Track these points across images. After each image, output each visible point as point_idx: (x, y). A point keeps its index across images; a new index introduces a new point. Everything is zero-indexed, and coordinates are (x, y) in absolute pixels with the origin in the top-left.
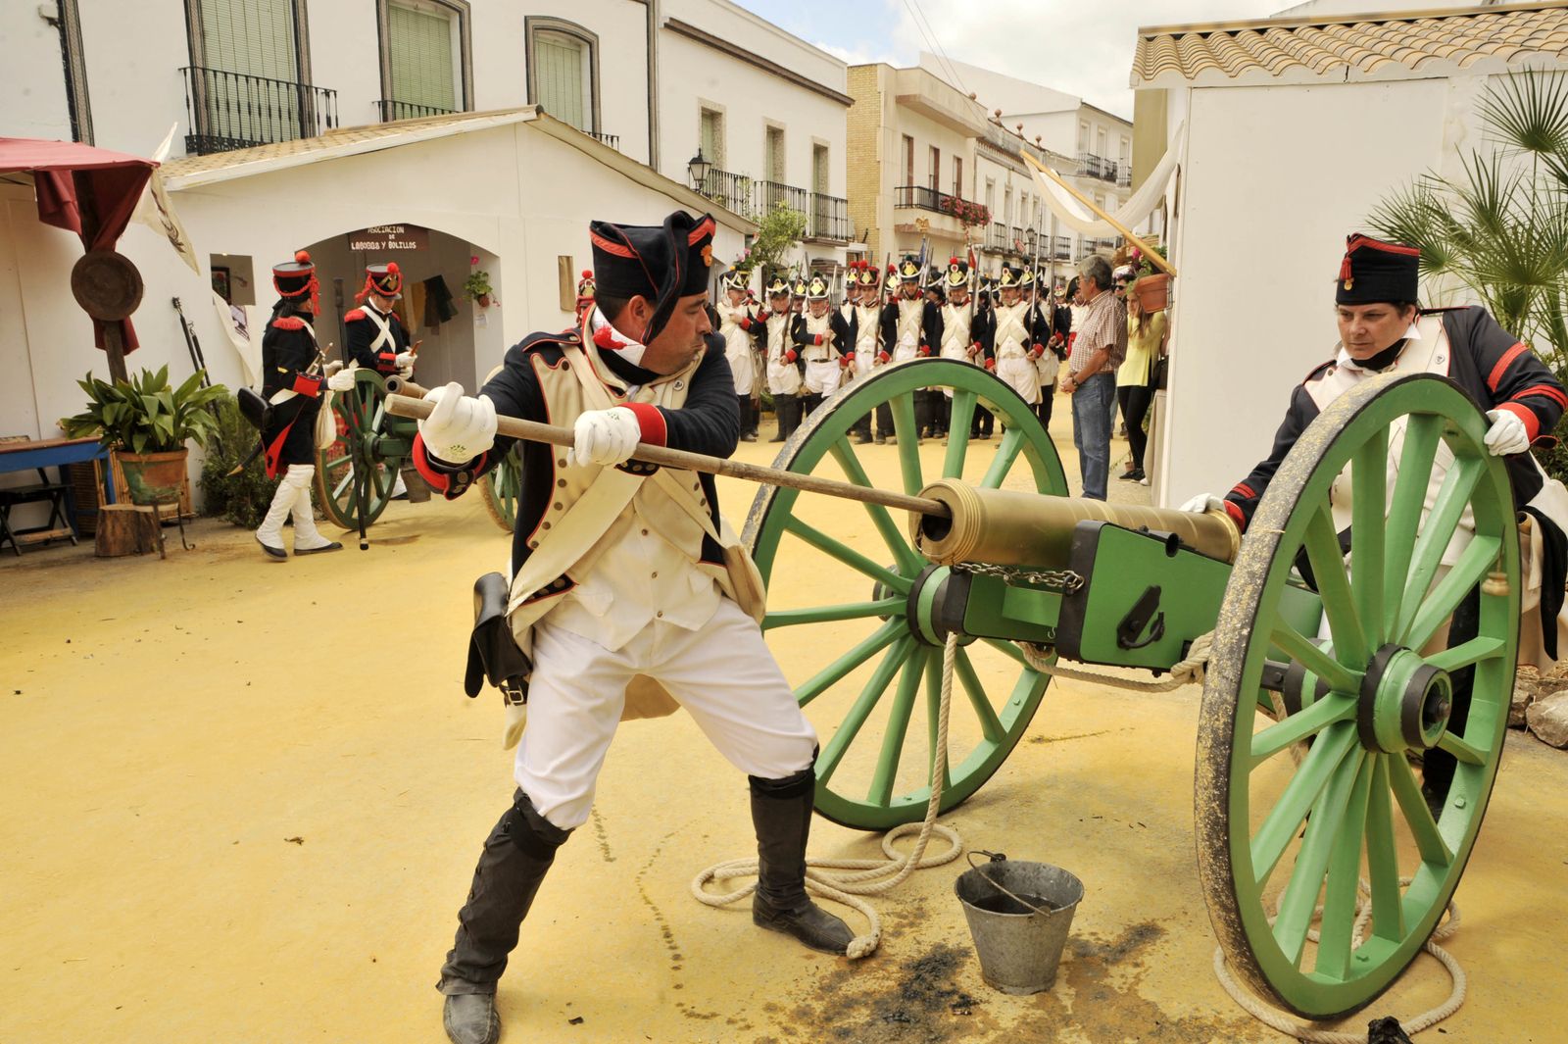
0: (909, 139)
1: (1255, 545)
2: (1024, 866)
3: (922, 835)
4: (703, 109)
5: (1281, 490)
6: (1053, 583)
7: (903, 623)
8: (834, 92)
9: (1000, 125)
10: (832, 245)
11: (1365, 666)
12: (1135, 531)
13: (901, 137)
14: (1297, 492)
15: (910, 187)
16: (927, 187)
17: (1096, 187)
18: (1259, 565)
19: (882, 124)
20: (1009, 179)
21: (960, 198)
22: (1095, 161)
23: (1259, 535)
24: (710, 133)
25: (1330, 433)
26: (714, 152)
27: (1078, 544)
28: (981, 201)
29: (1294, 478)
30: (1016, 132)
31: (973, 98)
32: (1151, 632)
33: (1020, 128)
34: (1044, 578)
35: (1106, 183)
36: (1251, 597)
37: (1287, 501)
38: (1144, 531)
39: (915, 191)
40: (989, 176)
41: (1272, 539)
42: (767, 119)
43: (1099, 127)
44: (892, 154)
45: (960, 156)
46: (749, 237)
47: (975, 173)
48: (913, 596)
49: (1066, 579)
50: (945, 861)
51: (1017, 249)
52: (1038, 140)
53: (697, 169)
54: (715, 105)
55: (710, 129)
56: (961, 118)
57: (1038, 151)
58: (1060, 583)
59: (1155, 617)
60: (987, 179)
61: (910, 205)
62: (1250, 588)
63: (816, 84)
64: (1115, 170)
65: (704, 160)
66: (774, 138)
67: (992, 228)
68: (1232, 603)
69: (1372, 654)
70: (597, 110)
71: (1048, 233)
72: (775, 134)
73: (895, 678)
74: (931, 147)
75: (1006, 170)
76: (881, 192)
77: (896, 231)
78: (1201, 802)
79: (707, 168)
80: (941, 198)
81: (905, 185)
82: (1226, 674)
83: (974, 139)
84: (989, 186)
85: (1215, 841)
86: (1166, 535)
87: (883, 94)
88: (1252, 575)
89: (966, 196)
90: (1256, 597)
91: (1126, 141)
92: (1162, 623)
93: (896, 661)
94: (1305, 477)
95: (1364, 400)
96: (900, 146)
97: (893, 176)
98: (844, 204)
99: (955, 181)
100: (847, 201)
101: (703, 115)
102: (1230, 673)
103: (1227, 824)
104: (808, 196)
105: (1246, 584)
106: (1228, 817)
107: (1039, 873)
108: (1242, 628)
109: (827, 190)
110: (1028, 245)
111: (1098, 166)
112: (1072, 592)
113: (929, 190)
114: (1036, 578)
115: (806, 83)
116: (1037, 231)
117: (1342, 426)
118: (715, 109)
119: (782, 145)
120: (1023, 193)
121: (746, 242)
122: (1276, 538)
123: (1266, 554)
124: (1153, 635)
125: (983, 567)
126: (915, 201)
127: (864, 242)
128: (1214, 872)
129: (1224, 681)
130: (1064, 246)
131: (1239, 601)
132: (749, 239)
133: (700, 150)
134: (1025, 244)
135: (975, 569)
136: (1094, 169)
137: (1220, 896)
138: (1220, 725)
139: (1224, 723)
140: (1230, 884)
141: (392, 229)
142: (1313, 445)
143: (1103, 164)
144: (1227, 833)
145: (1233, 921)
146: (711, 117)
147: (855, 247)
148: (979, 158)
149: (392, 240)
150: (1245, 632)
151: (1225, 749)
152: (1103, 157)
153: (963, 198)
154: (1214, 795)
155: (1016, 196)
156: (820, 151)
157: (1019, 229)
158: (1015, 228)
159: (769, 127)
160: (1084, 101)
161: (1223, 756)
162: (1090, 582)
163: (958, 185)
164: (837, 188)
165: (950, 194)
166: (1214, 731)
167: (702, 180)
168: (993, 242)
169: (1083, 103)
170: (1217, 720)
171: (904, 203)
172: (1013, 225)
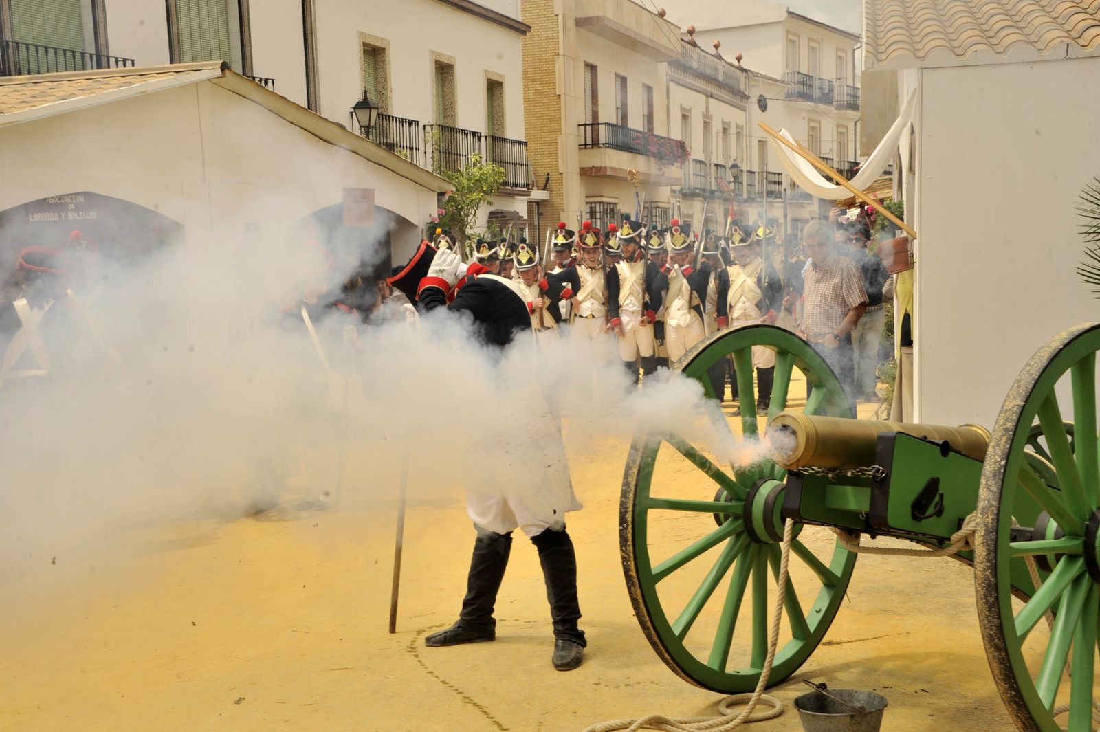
0: (592, 68)
1: (1008, 413)
2: (841, 693)
3: (751, 703)
4: (365, 44)
5: (1023, 382)
6: (865, 474)
7: (740, 522)
8: (508, 18)
9: (694, 44)
10: (512, 195)
11: (1087, 517)
12: (918, 438)
13: (583, 64)
14: (1033, 382)
15: (595, 124)
16: (614, 122)
17: (809, 111)
18: (1010, 424)
19: (561, 53)
20: (707, 108)
21: (653, 135)
22: (807, 81)
23: (1010, 407)
24: (372, 71)
25: (1054, 350)
26: (378, 93)
27: (880, 447)
28: (676, 135)
29: (1031, 375)
30: (713, 51)
31: (662, 14)
32: (935, 508)
33: (716, 47)
34: (858, 472)
35: (821, 106)
36: (1006, 443)
37: (1027, 388)
38: (925, 439)
39: (602, 129)
40: (684, 105)
41: (1018, 409)
42: (434, 52)
43: (809, 39)
44: (572, 85)
45: (650, 84)
46: (441, 194)
47: (668, 102)
48: (749, 500)
49: (874, 471)
50: (772, 716)
51: (720, 190)
52: (739, 59)
53: (363, 115)
54: (377, 39)
55: (372, 66)
56: (651, 40)
57: (738, 72)
58: (870, 475)
59: (937, 499)
60: (682, 109)
61: (595, 144)
62: (1005, 437)
63: (488, 10)
64: (831, 90)
65: (371, 105)
66: (442, 74)
67: (691, 167)
68: (994, 447)
69: (1092, 510)
70: (247, 49)
71: (756, 168)
72: (444, 71)
73: (728, 572)
74: (617, 75)
75: (703, 97)
76: (563, 131)
77: (581, 175)
78: (979, 573)
79: (374, 113)
80: (630, 133)
81: (589, 122)
82: (992, 489)
83: (666, 64)
84: (685, 117)
85: (989, 598)
86: (940, 442)
87: (560, 18)
88: (1006, 430)
89: (659, 130)
90: (1009, 442)
91: (843, 55)
92: (942, 503)
93: (733, 554)
94: (1038, 374)
95: (1076, 333)
96: (582, 75)
97: (575, 112)
98: (523, 147)
99: (646, 113)
100: (526, 144)
101: (365, 51)
102: (994, 488)
103: (996, 585)
104: (483, 139)
105: (1002, 436)
106: (996, 580)
107: (853, 697)
108: (1001, 460)
109: (503, 132)
110: (733, 184)
111: (811, 86)
112: (878, 479)
113: (616, 126)
114: (852, 473)
115: (477, 10)
116: (744, 167)
117: (1062, 347)
118: (378, 44)
119: (452, 81)
120: (724, 123)
121: (438, 200)
122: (1020, 409)
123: (1015, 417)
124: (936, 510)
125: (813, 469)
126: (602, 139)
127: (545, 189)
128: (989, 622)
129: (991, 493)
130: (775, 183)
131: (998, 445)
132: (441, 197)
133: (365, 93)
134: (729, 183)
135: (806, 471)
136: (806, 90)
137: (994, 640)
138: (989, 520)
139: (992, 519)
140: (1000, 628)
141: (71, 199)
142: (1043, 357)
143: (817, 84)
144: (997, 592)
145: (1003, 659)
146: (374, 54)
147: (537, 195)
148: (672, 85)
149: (72, 210)
150: (1003, 463)
151: (993, 535)
152: (816, 75)
153: (655, 133)
154: (987, 566)
155: (717, 127)
156: (494, 87)
157: (721, 166)
158: (717, 165)
159: (437, 62)
160: (790, 10)
161: (992, 540)
162: (891, 472)
163: (650, 118)
164: (514, 128)
165: (641, 129)
166: (986, 525)
167: (369, 127)
168: (694, 182)
169: (790, 13)
170: (987, 517)
171: (589, 142)
172: (714, 161)
